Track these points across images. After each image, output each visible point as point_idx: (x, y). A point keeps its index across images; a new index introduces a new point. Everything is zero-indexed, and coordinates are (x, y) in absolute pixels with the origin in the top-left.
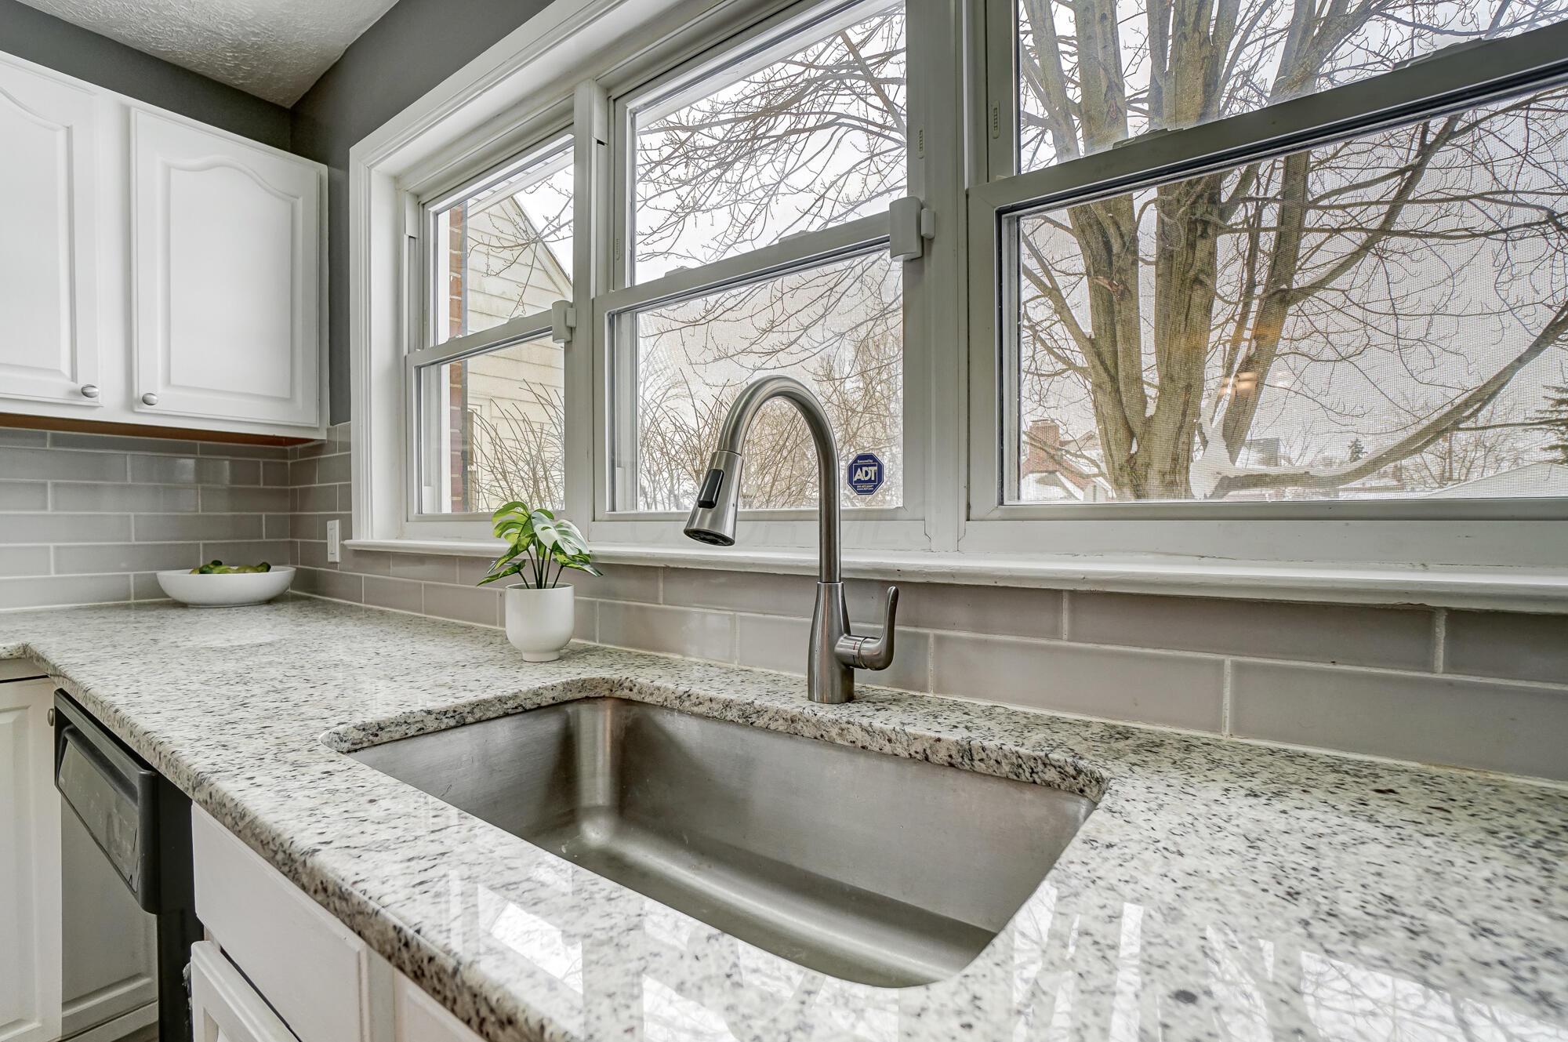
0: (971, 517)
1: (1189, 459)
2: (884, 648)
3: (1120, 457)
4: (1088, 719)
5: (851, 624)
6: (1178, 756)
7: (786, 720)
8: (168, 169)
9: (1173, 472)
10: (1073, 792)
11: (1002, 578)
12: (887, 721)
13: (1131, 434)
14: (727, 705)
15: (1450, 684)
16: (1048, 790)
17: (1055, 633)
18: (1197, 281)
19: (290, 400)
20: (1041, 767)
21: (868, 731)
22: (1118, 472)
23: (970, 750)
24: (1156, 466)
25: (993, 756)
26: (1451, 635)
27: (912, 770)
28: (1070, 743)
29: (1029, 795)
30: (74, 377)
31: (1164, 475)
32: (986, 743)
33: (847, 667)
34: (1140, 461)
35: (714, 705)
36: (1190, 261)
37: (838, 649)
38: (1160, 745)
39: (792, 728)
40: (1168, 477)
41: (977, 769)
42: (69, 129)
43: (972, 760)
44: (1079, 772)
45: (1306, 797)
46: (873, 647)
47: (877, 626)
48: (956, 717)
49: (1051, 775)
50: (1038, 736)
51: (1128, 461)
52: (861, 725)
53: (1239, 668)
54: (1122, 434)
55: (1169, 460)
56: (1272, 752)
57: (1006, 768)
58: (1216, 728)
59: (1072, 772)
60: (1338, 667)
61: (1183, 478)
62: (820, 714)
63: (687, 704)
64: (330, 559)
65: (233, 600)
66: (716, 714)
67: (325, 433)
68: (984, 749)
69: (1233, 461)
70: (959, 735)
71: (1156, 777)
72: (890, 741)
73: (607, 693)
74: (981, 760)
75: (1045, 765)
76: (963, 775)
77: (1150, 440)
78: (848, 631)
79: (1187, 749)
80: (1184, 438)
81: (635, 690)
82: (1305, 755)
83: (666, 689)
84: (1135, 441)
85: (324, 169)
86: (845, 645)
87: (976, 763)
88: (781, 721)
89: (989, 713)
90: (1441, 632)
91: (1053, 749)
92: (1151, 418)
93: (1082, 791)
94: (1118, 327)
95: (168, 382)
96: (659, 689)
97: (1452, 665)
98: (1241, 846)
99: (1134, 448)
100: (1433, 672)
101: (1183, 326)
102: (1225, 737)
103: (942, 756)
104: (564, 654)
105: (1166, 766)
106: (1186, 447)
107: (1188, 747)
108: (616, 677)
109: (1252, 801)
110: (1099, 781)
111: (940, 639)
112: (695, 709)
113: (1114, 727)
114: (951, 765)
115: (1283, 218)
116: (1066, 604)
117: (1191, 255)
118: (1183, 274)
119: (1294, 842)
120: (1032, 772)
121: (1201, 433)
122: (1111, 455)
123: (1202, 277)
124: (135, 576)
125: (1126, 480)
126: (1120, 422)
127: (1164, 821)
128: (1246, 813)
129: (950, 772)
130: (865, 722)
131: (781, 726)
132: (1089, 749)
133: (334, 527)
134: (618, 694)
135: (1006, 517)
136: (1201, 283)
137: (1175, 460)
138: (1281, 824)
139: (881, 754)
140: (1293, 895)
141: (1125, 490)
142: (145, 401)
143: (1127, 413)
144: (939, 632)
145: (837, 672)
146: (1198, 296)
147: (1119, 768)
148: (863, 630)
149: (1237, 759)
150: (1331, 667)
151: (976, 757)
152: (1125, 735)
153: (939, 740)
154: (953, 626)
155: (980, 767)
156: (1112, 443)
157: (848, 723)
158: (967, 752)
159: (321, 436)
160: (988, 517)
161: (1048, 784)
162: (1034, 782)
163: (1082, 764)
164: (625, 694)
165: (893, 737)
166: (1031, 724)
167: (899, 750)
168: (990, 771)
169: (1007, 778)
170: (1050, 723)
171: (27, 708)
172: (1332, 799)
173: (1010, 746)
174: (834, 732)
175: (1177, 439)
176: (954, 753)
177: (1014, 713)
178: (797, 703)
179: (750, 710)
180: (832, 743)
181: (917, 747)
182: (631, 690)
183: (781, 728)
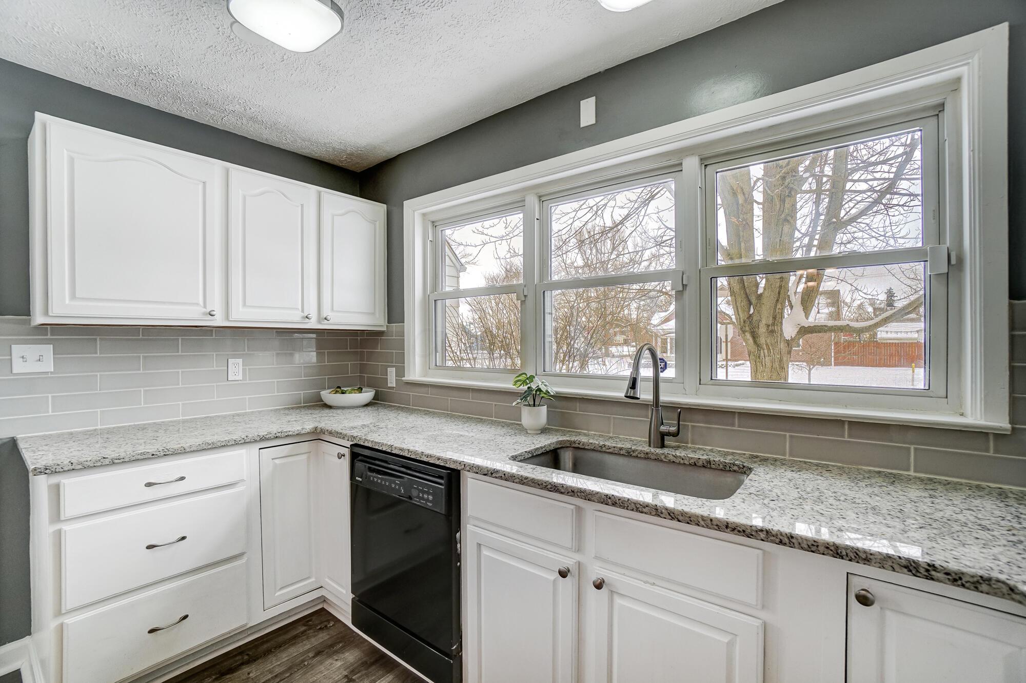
0: (701, 383)
1: (782, 317)
2: (677, 430)
3: (743, 316)
4: (744, 452)
5: (664, 421)
6: (772, 462)
7: (644, 453)
8: (333, 216)
9: (773, 324)
10: (742, 473)
11: (716, 407)
12: (680, 453)
13: (750, 303)
14: (621, 449)
15: (849, 441)
16: (734, 473)
17: (733, 425)
18: (786, 220)
19: (373, 314)
20: (732, 465)
21: (675, 456)
22: (742, 323)
23: (710, 461)
24: (764, 322)
25: (717, 463)
26: (849, 428)
27: (691, 468)
28: (740, 459)
29: (729, 474)
30: (303, 311)
31: (768, 326)
32: (715, 459)
33: (663, 435)
34: (755, 318)
35: (615, 449)
36: (782, 209)
37: (660, 430)
38: (768, 460)
39: (647, 457)
40: (770, 328)
41: (712, 467)
42: (302, 206)
43: (710, 464)
44: (744, 467)
45: (807, 472)
46: (673, 429)
47: (674, 422)
48: (702, 452)
49: (735, 468)
50: (730, 457)
51: (748, 318)
52: (672, 455)
53: (791, 437)
54: (745, 303)
55: (771, 318)
56: (801, 462)
57: (721, 466)
58: (784, 454)
59: (742, 466)
60: (819, 437)
61: (779, 328)
62: (657, 451)
63: (604, 449)
64: (389, 385)
65: (355, 405)
66: (616, 452)
67: (386, 327)
68: (714, 461)
69: (807, 318)
70: (705, 457)
71: (766, 467)
72: (683, 459)
73: (569, 445)
74: (713, 464)
75: (734, 465)
76: (708, 470)
77: (760, 307)
78: (662, 424)
79: (776, 461)
80: (779, 306)
81: (581, 444)
82: (810, 462)
83: (595, 444)
84: (752, 307)
85: (385, 206)
86: (663, 428)
87: (712, 465)
88: (642, 454)
89: (711, 451)
90: (846, 427)
91: (736, 461)
92: (761, 294)
93: (745, 472)
94: (743, 245)
95: (332, 309)
96: (591, 443)
97: (850, 436)
98: (787, 481)
99: (752, 311)
100: (845, 438)
101: (778, 245)
102: (787, 457)
103: (700, 463)
104: (544, 431)
105: (769, 465)
106: (780, 311)
107: (776, 460)
108: (573, 439)
109: (792, 472)
110: (750, 469)
111: (693, 426)
112: (607, 451)
113: (753, 455)
114: (704, 466)
115: (833, 186)
116: (737, 415)
117: (782, 206)
118: (778, 216)
119: (801, 480)
120: (730, 467)
121: (789, 301)
122: (739, 314)
123: (789, 218)
124: (303, 393)
125: (747, 329)
126: (744, 296)
127: (768, 477)
128: (789, 474)
129: (703, 469)
130: (674, 454)
131: (642, 455)
132: (746, 461)
133: (392, 372)
134: (573, 445)
135: (714, 384)
136: (788, 221)
137: (774, 318)
138: (799, 477)
139: (679, 464)
140: (797, 488)
141: (746, 334)
142: (326, 319)
143: (748, 291)
144: (692, 424)
145: (659, 437)
146: (786, 228)
147: (756, 465)
148: (668, 423)
149: (790, 463)
150: (817, 436)
151: (712, 463)
152: (757, 457)
153: (699, 459)
154: (698, 422)
155: (713, 466)
156: (739, 308)
157: (668, 454)
158: (709, 462)
159: (384, 329)
160: (708, 384)
161: (735, 471)
162: (730, 471)
163: (745, 464)
164: (577, 445)
165: (684, 458)
166: (727, 454)
167: (686, 462)
168: (716, 468)
169: (722, 470)
170: (733, 454)
171: (310, 452)
172: (813, 472)
173: (722, 460)
174: (663, 457)
175: (776, 306)
176: (704, 462)
177: (720, 451)
178: (646, 449)
179: (630, 450)
180: (662, 461)
181: (692, 461)
182: (579, 444)
183: (642, 456)
